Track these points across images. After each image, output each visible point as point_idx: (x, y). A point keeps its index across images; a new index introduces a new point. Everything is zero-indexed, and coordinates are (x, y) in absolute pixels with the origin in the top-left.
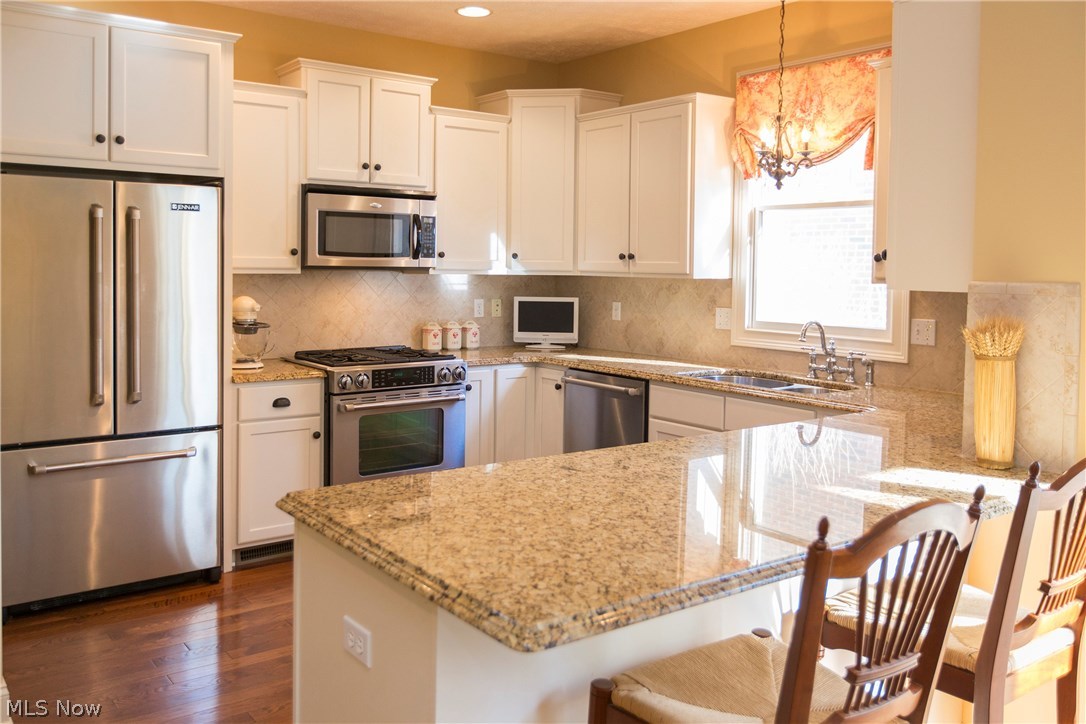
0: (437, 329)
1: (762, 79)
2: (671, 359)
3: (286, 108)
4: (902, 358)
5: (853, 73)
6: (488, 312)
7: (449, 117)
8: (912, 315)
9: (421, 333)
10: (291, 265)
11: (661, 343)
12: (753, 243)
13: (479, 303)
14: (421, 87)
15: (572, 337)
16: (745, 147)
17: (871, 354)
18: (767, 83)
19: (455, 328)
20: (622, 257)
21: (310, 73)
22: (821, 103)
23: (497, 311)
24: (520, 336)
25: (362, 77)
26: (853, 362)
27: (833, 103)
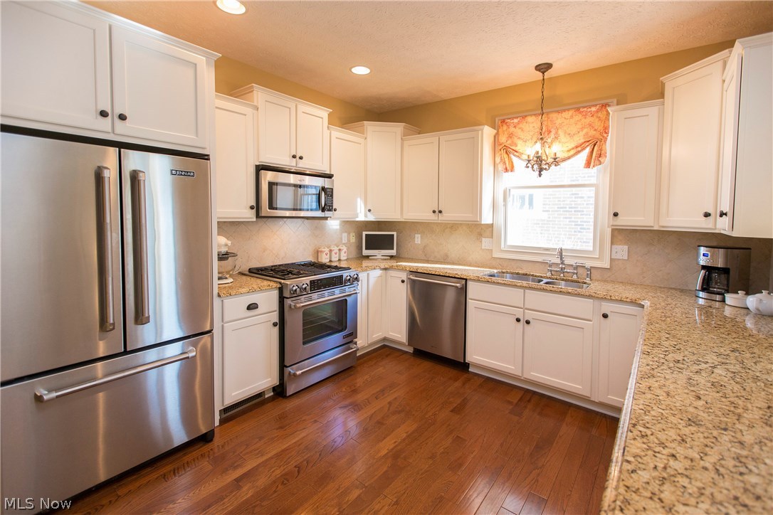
0: (327, 250)
1: (516, 121)
2: (453, 264)
3: (245, 115)
4: (607, 265)
5: (578, 117)
6: (349, 240)
7: (338, 133)
8: (612, 243)
9: (317, 252)
10: (250, 215)
11: (447, 256)
12: (505, 205)
13: (345, 235)
14: (323, 113)
15: (393, 252)
16: (506, 156)
17: (588, 264)
18: (518, 123)
19: (336, 249)
20: (434, 212)
21: (260, 95)
22: (556, 133)
23: (353, 240)
24: (365, 252)
25: (291, 102)
26: (576, 268)
27: (565, 133)
